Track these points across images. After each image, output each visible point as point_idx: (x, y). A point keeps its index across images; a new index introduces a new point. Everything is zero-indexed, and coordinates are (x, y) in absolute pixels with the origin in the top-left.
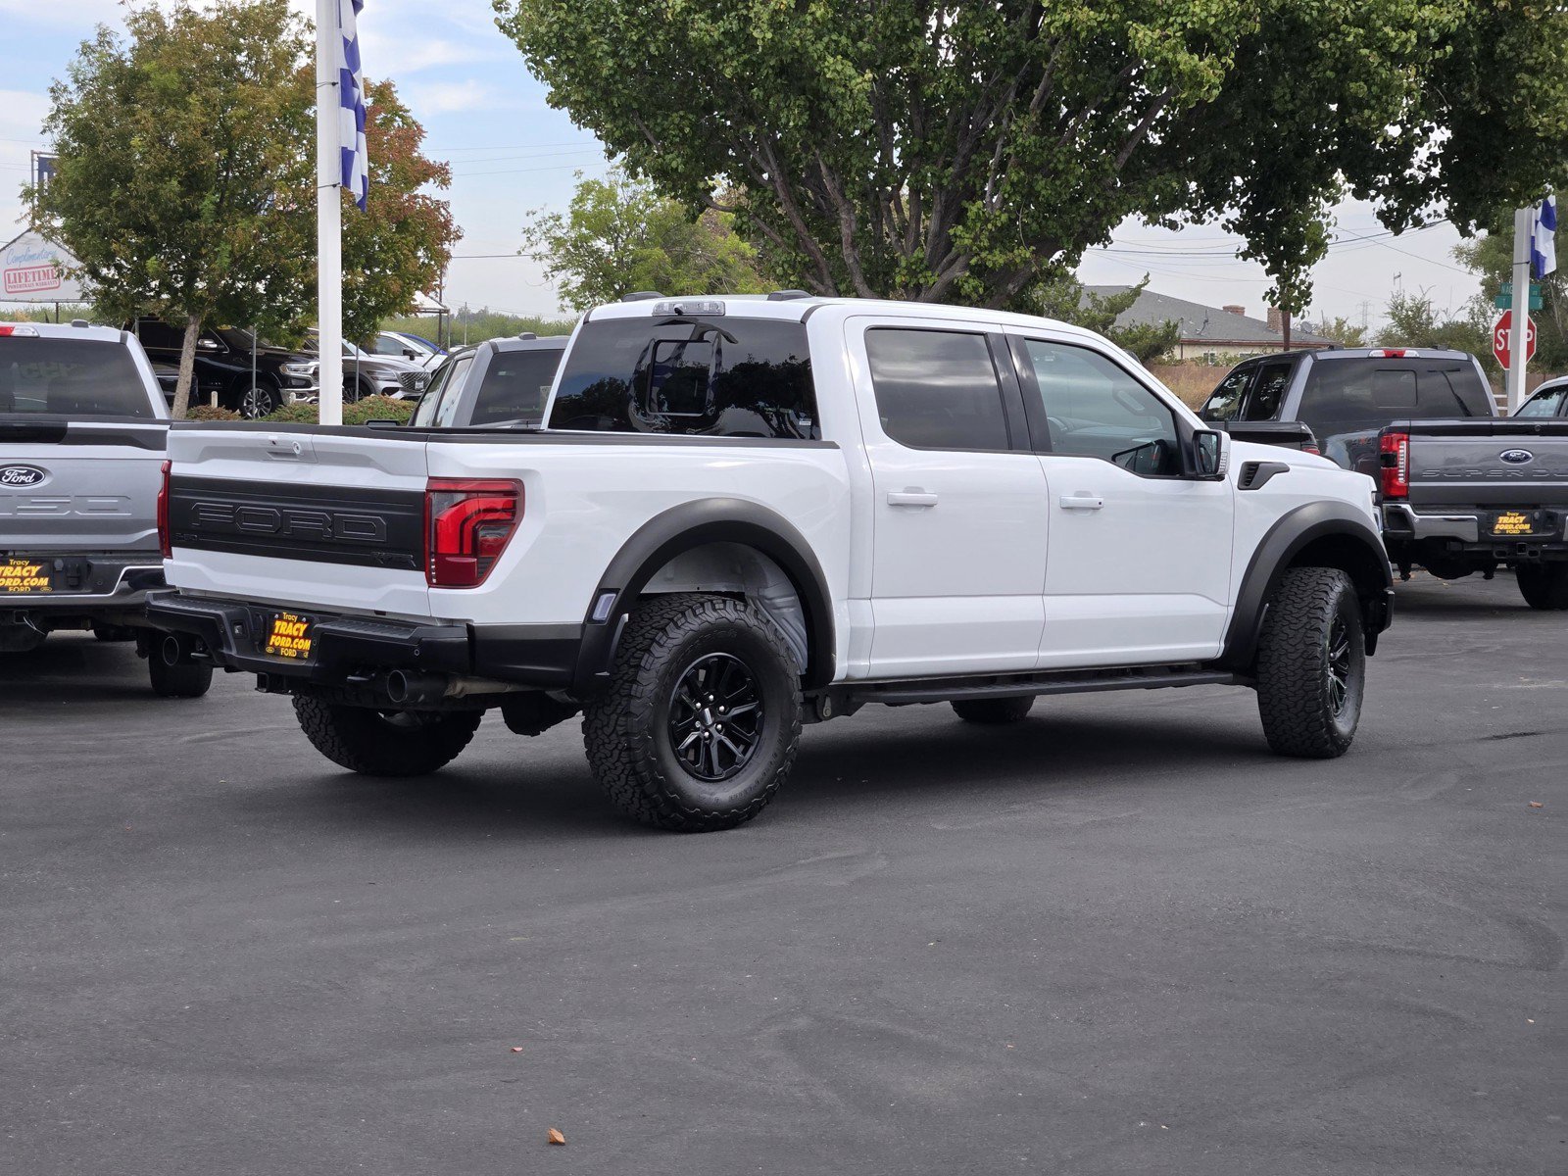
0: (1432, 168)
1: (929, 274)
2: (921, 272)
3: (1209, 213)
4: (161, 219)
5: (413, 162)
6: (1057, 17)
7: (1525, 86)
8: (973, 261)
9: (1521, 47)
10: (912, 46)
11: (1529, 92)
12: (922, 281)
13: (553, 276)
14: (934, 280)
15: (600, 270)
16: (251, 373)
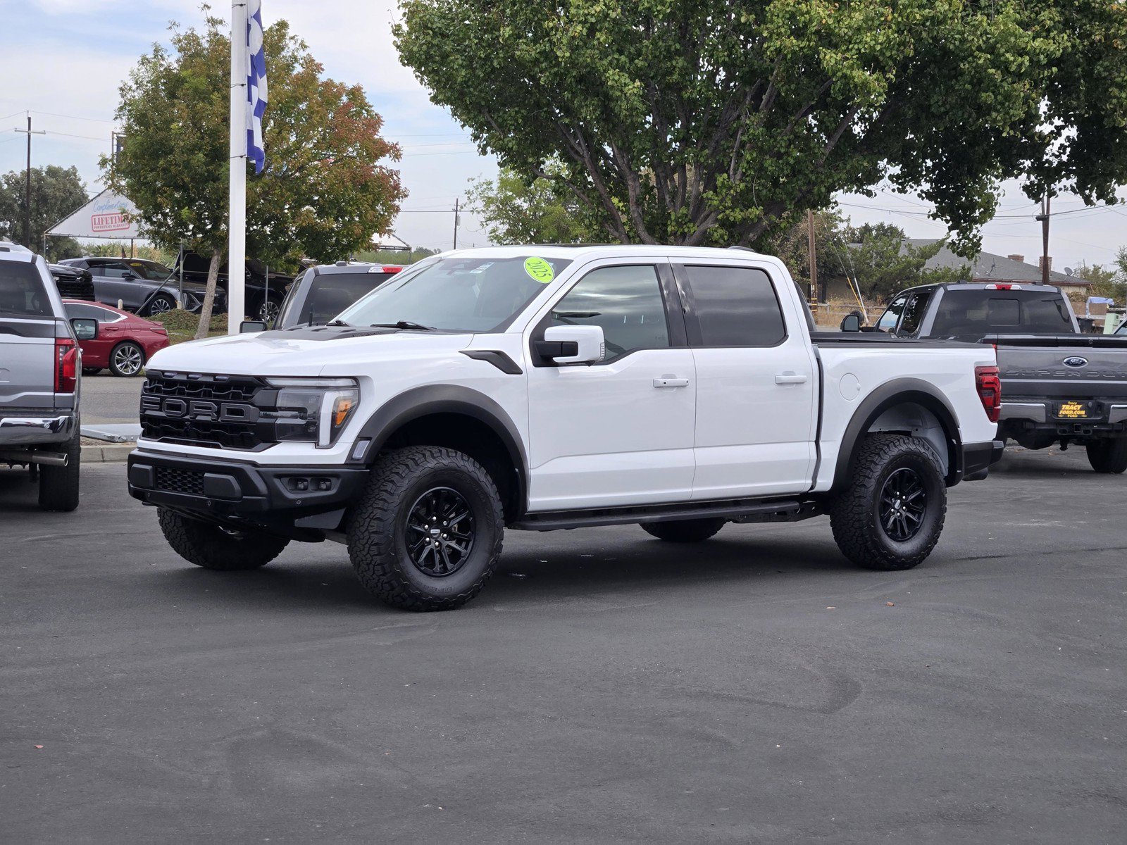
0: (1062, 155)
1: (691, 225)
2: (686, 224)
3: (910, 185)
4: (192, 181)
5: (375, 142)
6: (772, 44)
7: (1115, 97)
8: (720, 217)
9: (1112, 69)
10: (674, 63)
11: (1118, 102)
12: (686, 230)
13: (487, 225)
14: (694, 229)
15: (520, 220)
16: (265, 290)
